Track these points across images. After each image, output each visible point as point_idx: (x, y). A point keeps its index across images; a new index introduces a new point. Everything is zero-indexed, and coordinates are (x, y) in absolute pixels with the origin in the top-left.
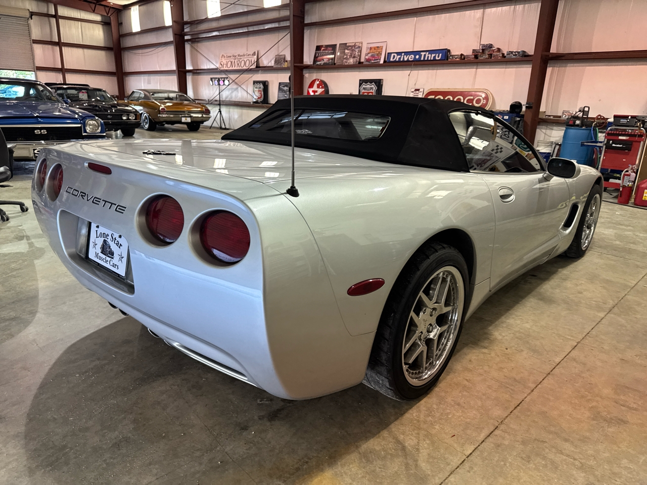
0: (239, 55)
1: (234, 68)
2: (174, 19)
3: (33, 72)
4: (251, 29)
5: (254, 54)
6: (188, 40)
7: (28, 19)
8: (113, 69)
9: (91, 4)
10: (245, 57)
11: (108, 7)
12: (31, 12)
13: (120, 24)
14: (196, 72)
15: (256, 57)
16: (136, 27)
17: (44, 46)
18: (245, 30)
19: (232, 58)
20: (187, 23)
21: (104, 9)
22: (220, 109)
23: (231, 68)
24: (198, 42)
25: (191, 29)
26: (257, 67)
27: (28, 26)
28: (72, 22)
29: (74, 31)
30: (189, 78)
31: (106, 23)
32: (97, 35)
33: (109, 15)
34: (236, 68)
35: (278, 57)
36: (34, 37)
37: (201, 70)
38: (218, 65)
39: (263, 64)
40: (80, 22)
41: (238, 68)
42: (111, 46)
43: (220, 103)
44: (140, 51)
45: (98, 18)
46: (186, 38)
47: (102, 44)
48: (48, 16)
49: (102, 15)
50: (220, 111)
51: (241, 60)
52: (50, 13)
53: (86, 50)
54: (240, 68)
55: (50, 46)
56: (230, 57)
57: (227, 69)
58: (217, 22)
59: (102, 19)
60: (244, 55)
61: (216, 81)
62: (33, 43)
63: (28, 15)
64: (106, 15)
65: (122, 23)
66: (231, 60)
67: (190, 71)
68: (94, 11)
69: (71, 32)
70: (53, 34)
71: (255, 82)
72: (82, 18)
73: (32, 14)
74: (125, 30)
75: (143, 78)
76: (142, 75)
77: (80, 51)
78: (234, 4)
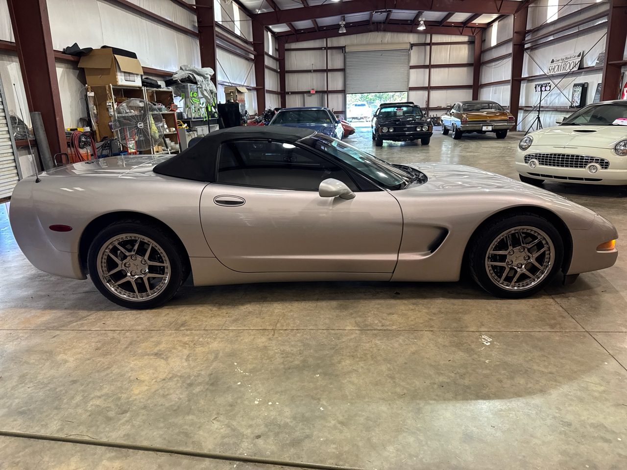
0: (566, 58)
1: (559, 72)
2: (515, 31)
3: (407, 93)
4: (582, 28)
5: (579, 56)
6: (528, 49)
7: (409, 50)
8: (471, 83)
9: (460, 28)
10: (572, 59)
11: (474, 27)
12: (412, 44)
13: (483, 41)
14: (530, 79)
15: (580, 57)
16: (494, 42)
17: (418, 70)
18: (576, 30)
19: (560, 62)
20: (530, 31)
21: (471, 30)
22: (538, 116)
23: (557, 73)
24: (536, 49)
25: (532, 36)
26: (579, 69)
27: (409, 56)
28: (443, 46)
29: (443, 54)
30: (523, 86)
31: (471, 43)
32: (462, 53)
33: (474, 35)
34: (561, 72)
35: (601, 55)
36: (412, 64)
37: (534, 76)
38: (546, 71)
39: (587, 65)
40: (449, 46)
41: (563, 72)
42: (472, 62)
43: (539, 109)
44: (493, 64)
45: (465, 39)
46: (526, 46)
47: (465, 62)
48: (425, 44)
49: (469, 36)
50: (538, 118)
51: (567, 63)
52: (427, 42)
53: (451, 69)
54: (565, 71)
55: (422, 70)
56: (559, 60)
57: (554, 73)
58: (553, 26)
59: (469, 39)
60: (571, 58)
61: (539, 88)
62: (410, 68)
63: (408, 46)
64: (472, 35)
65: (485, 40)
66: (558, 64)
67: (524, 79)
68: (461, 34)
69: (441, 55)
70: (427, 60)
71: (575, 85)
72: (452, 41)
73: (412, 45)
74: (486, 47)
75: (491, 89)
76: (492, 86)
77: (446, 69)
78: (567, 5)
